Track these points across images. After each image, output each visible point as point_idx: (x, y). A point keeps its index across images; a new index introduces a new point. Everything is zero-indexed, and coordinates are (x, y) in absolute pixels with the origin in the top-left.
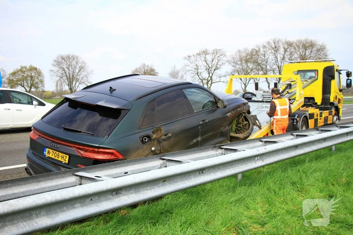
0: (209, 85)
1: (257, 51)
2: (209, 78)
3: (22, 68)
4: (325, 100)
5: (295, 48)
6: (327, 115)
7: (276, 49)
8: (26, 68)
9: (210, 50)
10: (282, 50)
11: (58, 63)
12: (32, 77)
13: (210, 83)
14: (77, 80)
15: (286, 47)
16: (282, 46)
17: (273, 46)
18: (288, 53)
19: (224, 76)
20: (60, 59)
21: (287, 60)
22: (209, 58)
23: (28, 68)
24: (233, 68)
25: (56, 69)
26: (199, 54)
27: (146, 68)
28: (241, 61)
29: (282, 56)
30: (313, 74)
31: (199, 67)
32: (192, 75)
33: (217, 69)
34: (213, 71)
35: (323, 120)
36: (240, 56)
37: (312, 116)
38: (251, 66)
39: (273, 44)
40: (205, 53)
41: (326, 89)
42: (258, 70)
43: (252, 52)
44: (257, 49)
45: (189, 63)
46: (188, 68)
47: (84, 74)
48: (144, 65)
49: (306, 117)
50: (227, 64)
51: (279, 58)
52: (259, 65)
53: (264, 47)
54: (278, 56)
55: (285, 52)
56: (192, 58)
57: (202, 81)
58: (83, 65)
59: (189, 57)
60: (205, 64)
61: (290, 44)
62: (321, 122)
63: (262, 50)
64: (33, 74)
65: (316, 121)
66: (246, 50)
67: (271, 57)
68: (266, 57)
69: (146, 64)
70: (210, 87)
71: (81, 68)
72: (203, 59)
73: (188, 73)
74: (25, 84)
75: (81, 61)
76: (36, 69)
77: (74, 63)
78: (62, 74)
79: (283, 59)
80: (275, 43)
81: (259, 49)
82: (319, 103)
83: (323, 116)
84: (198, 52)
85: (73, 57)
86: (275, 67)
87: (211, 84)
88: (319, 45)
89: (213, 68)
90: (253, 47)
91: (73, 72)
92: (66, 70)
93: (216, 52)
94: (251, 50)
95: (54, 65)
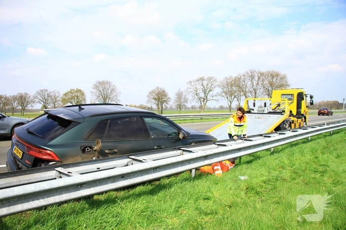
0: (205, 102)
1: (239, 79)
2: (205, 97)
3: (71, 90)
4: (298, 113)
5: (265, 77)
6: (300, 121)
7: (252, 77)
8: (74, 90)
9: (206, 77)
10: (256, 78)
11: (96, 87)
12: (77, 96)
13: (205, 100)
14: (110, 98)
15: (259, 75)
16: (256, 75)
17: (250, 75)
18: (260, 80)
19: (216, 96)
20: (98, 84)
21: (261, 85)
22: (205, 83)
23: (75, 90)
24: (222, 90)
25: (95, 91)
26: (198, 80)
27: (159, 90)
28: (227, 85)
29: (257, 82)
30: (290, 97)
31: (198, 90)
32: (193, 95)
33: (210, 90)
34: (207, 93)
35: (298, 124)
36: (227, 82)
37: (293, 122)
38: (234, 88)
39: (250, 73)
40: (202, 79)
41: (299, 106)
42: (240, 91)
43: (235, 79)
44: (239, 77)
45: (190, 87)
46: (190, 90)
47: (115, 94)
48: (158, 88)
49: (290, 122)
50: (217, 87)
51: (255, 84)
52: (240, 88)
53: (244, 75)
54: (254, 82)
55: (259, 79)
56: (193, 83)
57: (200, 99)
58: (114, 88)
59: (191, 82)
60: (202, 87)
61: (262, 74)
62: (297, 126)
63: (242, 77)
64: (79, 94)
65: (295, 124)
66: (231, 77)
67: (249, 83)
68: (246, 83)
69: (159, 87)
71: (113, 90)
72: (201, 84)
73: (190, 94)
74: (73, 101)
75: (113, 85)
76: (80, 91)
77: (107, 86)
78: (99, 94)
79: (258, 84)
80: (251, 73)
81: (241, 77)
82: (295, 114)
83: (299, 122)
84: (197, 79)
85: (107, 82)
86: (252, 89)
88: (282, 75)
89: (208, 90)
90: (236, 76)
91: (107, 93)
92: (102, 91)
93: (210, 79)
94: (234, 78)
95: (94, 88)
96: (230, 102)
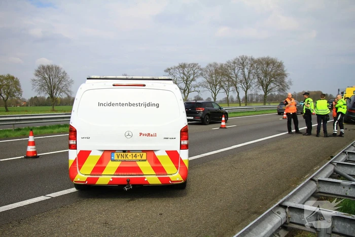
0: (186, 94)
2: (186, 88)
7: (243, 65)
8: (3, 77)
9: (188, 64)
13: (187, 92)
15: (252, 62)
16: (248, 62)
17: (241, 62)
19: (198, 86)
20: (42, 69)
23: (6, 77)
26: (177, 68)
33: (193, 80)
39: (240, 60)
40: (184, 66)
42: (228, 81)
47: (65, 83)
54: (245, 70)
55: (251, 67)
56: (171, 71)
58: (64, 75)
59: (169, 69)
61: (255, 61)
63: (232, 65)
64: (10, 83)
68: (236, 72)
70: (187, 96)
71: (62, 78)
72: (181, 71)
75: (62, 71)
76: (13, 78)
78: (44, 83)
80: (242, 60)
84: (176, 66)
87: (188, 94)
93: (192, 66)
95: (36, 75)
96: (215, 94)
